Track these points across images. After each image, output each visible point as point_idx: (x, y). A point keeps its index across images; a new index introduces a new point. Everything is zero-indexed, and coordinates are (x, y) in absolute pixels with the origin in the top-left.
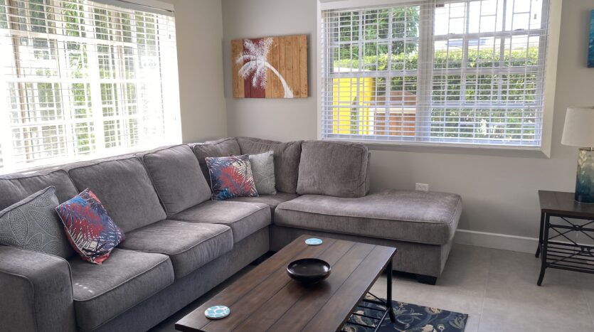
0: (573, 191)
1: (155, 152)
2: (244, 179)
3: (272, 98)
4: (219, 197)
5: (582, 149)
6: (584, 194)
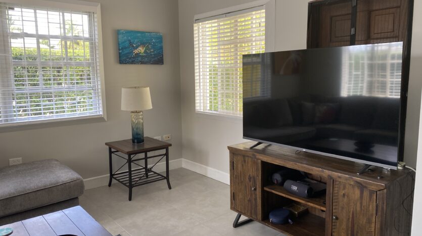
0: (131, 138)
5: (133, 112)
6: (138, 139)
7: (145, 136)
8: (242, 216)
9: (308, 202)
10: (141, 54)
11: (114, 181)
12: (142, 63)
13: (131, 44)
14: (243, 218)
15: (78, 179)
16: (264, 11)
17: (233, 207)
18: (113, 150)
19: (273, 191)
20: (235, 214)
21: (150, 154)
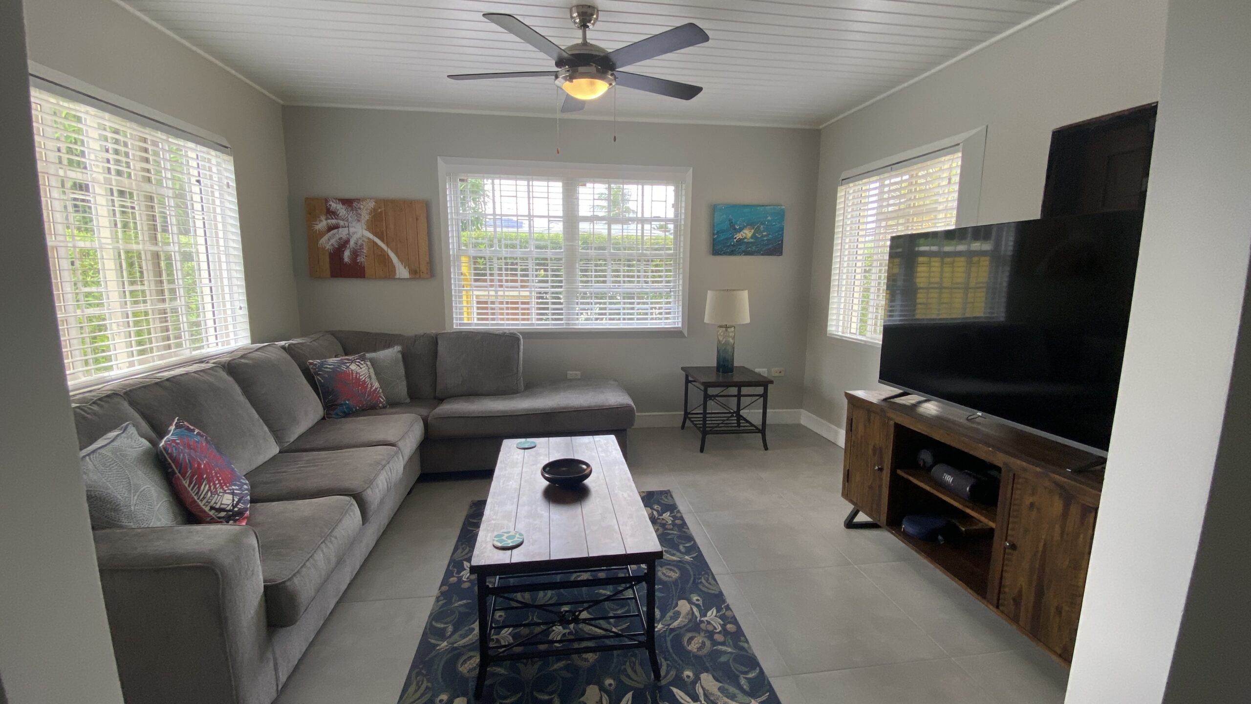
0: (715, 365)
1: (242, 357)
2: (369, 386)
3: (376, 278)
4: (337, 414)
5: (721, 327)
6: (725, 366)
7: (735, 364)
8: (860, 512)
9: (968, 507)
10: (746, 240)
11: (688, 423)
12: (747, 253)
13: (732, 225)
14: (862, 517)
15: (629, 406)
16: (960, 154)
17: (846, 495)
18: (690, 379)
19: (911, 478)
20: (849, 508)
21: (745, 390)
